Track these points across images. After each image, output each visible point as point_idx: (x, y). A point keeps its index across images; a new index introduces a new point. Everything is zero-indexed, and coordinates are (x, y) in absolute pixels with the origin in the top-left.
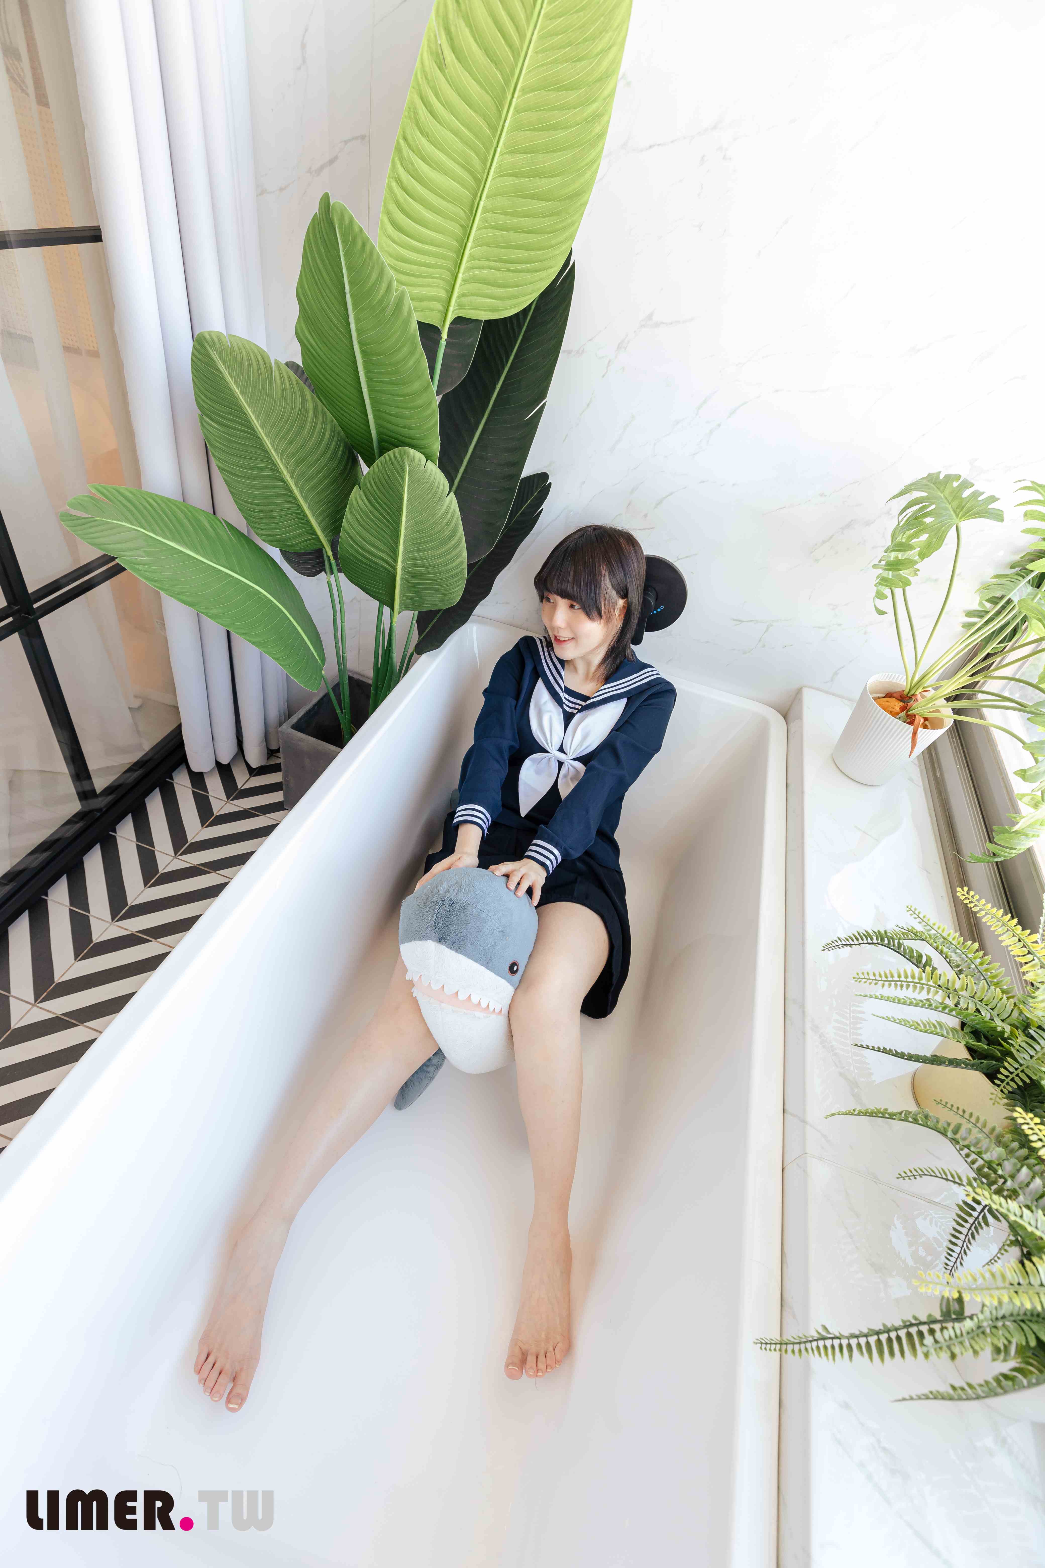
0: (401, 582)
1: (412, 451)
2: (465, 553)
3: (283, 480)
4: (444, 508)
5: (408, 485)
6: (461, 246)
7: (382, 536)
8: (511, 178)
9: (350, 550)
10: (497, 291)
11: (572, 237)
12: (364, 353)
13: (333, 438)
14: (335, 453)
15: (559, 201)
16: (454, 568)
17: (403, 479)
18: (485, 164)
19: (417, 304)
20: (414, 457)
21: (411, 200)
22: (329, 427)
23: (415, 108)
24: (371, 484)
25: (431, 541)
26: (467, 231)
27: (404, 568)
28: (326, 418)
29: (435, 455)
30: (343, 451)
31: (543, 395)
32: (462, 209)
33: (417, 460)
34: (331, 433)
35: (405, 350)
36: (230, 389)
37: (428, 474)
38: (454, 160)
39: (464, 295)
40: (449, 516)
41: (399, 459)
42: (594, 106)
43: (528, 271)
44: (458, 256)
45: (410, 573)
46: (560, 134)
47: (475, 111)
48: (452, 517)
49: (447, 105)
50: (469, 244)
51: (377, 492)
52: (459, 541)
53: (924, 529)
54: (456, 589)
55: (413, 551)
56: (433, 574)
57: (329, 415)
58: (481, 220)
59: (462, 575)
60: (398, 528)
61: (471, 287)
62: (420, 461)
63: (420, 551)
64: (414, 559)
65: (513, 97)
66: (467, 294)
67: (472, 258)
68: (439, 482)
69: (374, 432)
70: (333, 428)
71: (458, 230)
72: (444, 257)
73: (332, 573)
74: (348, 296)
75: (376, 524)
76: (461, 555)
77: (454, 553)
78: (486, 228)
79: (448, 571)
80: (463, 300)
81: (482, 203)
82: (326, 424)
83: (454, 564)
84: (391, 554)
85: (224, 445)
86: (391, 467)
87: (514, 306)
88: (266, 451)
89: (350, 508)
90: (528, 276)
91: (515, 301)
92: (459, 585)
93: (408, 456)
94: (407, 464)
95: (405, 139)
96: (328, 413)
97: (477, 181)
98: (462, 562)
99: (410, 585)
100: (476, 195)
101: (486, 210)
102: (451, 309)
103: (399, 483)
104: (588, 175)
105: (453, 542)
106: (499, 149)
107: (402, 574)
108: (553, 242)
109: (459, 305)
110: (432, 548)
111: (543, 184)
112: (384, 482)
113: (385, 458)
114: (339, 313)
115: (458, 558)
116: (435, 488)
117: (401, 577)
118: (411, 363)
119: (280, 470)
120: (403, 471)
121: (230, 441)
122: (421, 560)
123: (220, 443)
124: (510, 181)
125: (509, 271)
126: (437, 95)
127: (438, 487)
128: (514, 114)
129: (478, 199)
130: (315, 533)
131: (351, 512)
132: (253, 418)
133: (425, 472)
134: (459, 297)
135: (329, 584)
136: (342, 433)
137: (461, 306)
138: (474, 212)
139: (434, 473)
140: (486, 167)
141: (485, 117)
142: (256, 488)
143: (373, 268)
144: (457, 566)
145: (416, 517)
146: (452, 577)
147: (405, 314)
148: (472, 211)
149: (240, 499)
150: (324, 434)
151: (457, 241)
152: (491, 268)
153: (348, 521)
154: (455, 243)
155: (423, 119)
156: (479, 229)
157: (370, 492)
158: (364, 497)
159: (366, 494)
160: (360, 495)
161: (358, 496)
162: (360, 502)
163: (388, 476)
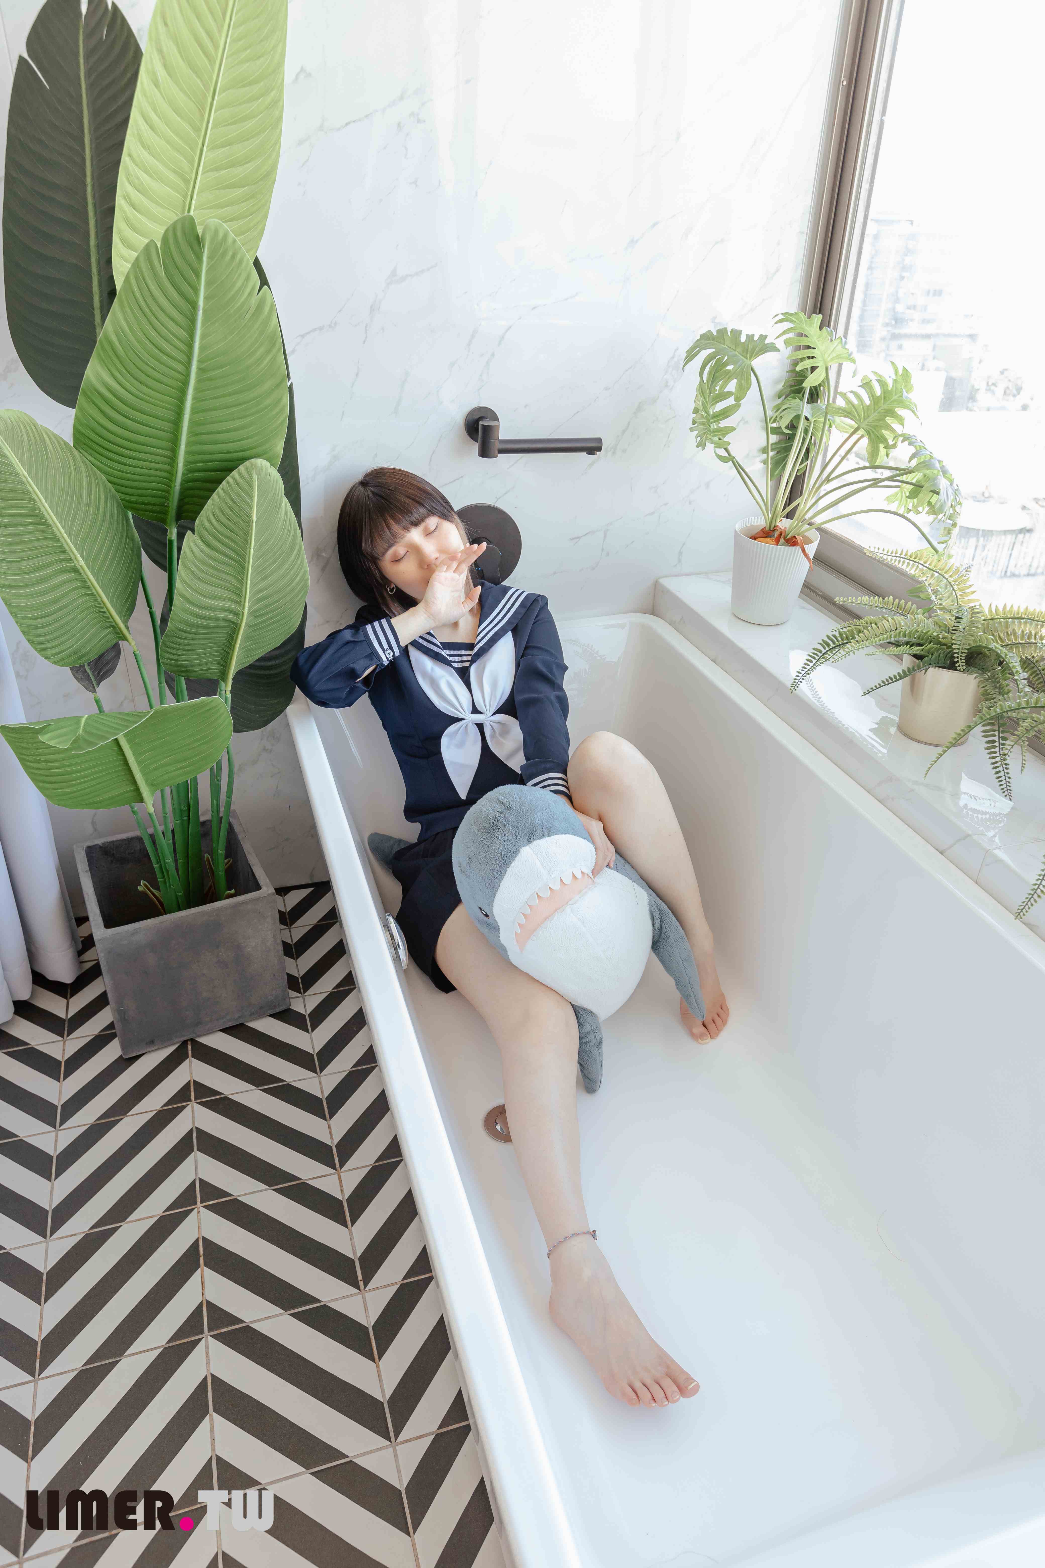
0: (244, 629)
1: (261, 463)
5: (257, 503)
7: (225, 581)
12: (204, 371)
13: (107, 499)
14: (112, 517)
17: (252, 497)
20: (261, 466)
24: (210, 522)
25: (273, 564)
27: (250, 612)
30: (118, 512)
33: (263, 468)
34: (104, 494)
36: (18, 475)
40: (288, 524)
41: (247, 475)
45: (256, 611)
47: (181, 118)
51: (219, 527)
53: (729, 376)
55: (261, 581)
60: (246, 561)
63: (267, 577)
75: (215, 569)
76: (303, 566)
77: (295, 568)
79: (292, 590)
84: (236, 598)
86: (236, 489)
88: (57, 537)
93: (256, 467)
94: (257, 472)
97: (188, 184)
98: (305, 574)
103: (247, 503)
105: (293, 556)
107: (247, 621)
110: (274, 572)
112: (228, 511)
113: (228, 482)
115: (300, 571)
119: (74, 557)
120: (251, 486)
122: (269, 587)
124: (215, 175)
130: (112, 624)
131: (185, 565)
150: (100, 498)
153: (182, 579)
157: (208, 533)
158: (200, 542)
159: (202, 537)
160: (194, 542)
161: (192, 544)
162: (195, 549)
163: (233, 501)
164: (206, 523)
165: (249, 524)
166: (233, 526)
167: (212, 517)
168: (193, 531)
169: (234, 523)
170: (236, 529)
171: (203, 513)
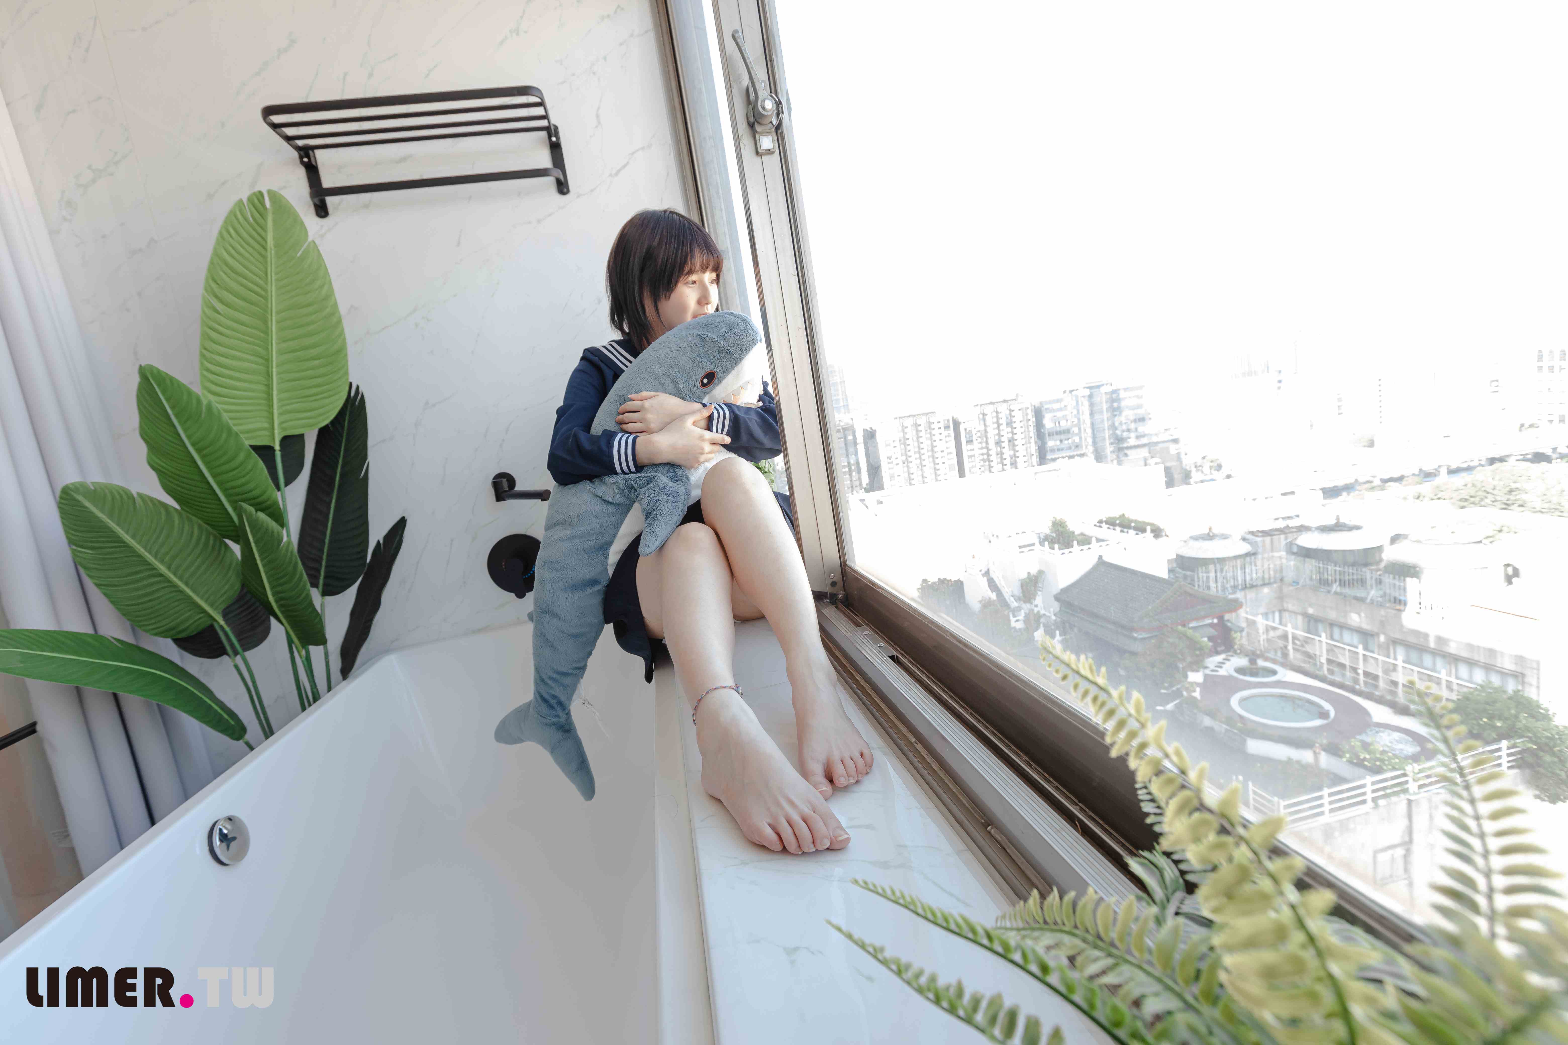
3: (161, 575)
6: (269, 396)
8: (289, 354)
10: (309, 415)
11: (347, 373)
13: (201, 534)
15: (328, 357)
18: (267, 349)
19: (246, 435)
21: (221, 378)
22: (196, 526)
23: (207, 333)
26: (269, 386)
28: (194, 522)
32: (261, 377)
34: (199, 533)
36: (97, 517)
38: (245, 353)
39: (283, 422)
42: (328, 310)
43: (325, 398)
44: (268, 402)
46: (312, 327)
49: (228, 328)
50: (275, 393)
57: (194, 518)
58: (277, 379)
61: (287, 417)
65: (271, 316)
66: (286, 421)
67: (280, 400)
70: (200, 526)
71: (263, 388)
72: (259, 404)
73: (236, 653)
78: (283, 382)
80: (284, 425)
81: (274, 370)
82: (193, 525)
85: (100, 565)
87: (324, 420)
88: (140, 556)
90: (327, 401)
91: (326, 415)
95: (205, 349)
97: (266, 360)
100: (268, 367)
101: (278, 373)
102: (276, 432)
104: (341, 341)
106: (273, 341)
109: (281, 429)
111: (314, 352)
119: (156, 567)
121: (105, 559)
123: (94, 564)
124: (289, 356)
125: (311, 402)
126: (220, 325)
128: (276, 324)
129: (270, 368)
130: (204, 611)
132: (122, 532)
134: (279, 424)
135: (236, 667)
136: (208, 528)
137: (283, 429)
140: (268, 351)
141: (257, 329)
142: (137, 589)
148: (269, 375)
149: (121, 605)
150: (192, 533)
151: (264, 393)
152: (297, 403)
154: (263, 395)
155: (215, 338)
156: (278, 384)
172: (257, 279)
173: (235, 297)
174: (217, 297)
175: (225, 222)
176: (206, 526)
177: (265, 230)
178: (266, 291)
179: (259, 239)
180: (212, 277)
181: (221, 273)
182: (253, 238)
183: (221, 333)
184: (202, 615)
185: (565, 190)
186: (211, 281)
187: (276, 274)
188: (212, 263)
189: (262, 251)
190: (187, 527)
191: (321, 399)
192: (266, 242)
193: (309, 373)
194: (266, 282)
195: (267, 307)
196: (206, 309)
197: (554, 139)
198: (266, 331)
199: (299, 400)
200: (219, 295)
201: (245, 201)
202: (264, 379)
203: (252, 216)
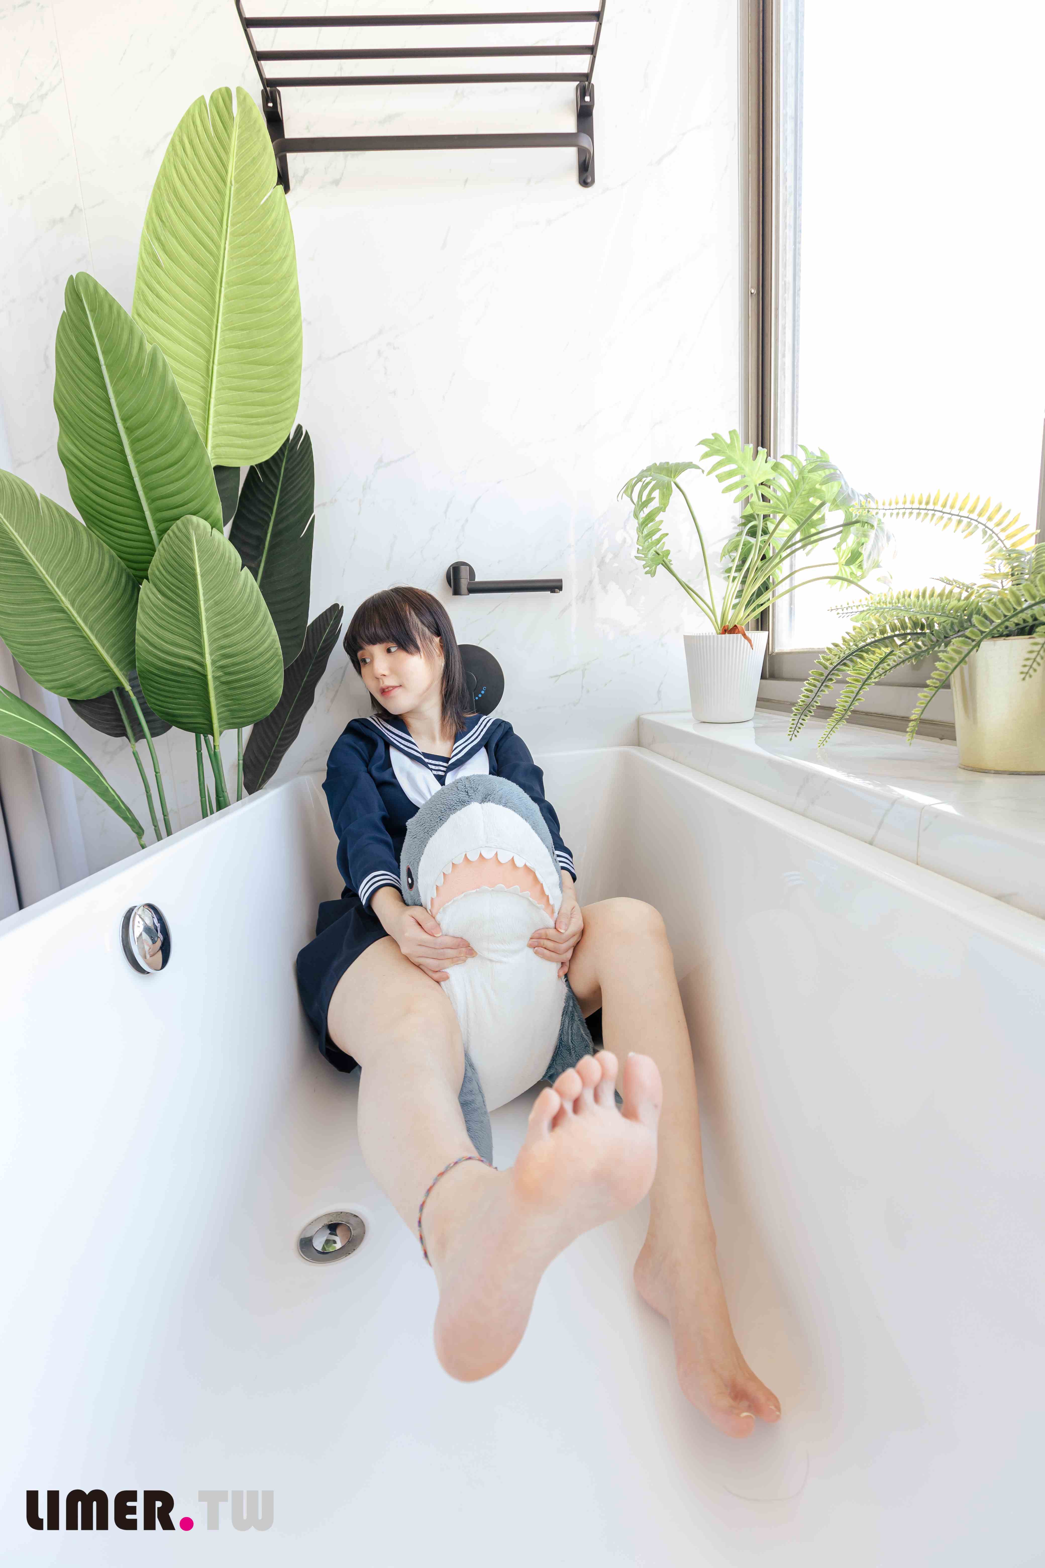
0: (214, 684)
1: (195, 518)
2: (274, 631)
3: (63, 610)
4: (241, 583)
5: (199, 557)
6: (205, 403)
7: (182, 629)
8: (235, 349)
9: (151, 658)
10: (247, 442)
12: (129, 430)
13: (113, 569)
14: (117, 583)
15: (279, 364)
16: (267, 650)
17: (191, 550)
18: (210, 336)
20: (198, 525)
22: (107, 557)
23: (143, 292)
24: (160, 572)
25: (236, 622)
26: (207, 390)
27: (214, 662)
28: (103, 549)
29: (219, 520)
30: (126, 581)
31: (311, 510)
32: (201, 374)
33: (202, 527)
34: (110, 566)
35: (167, 407)
37: (217, 544)
38: (185, 334)
39: (218, 445)
40: (248, 590)
41: (184, 530)
42: (286, 296)
43: (268, 423)
44: (205, 412)
45: (222, 667)
46: (264, 316)
47: (193, 298)
48: (252, 591)
49: (169, 291)
50: (213, 401)
51: (168, 577)
52: (265, 617)
54: (276, 678)
55: (219, 639)
56: (246, 662)
58: (218, 382)
59: (277, 657)
60: (198, 611)
61: (223, 440)
62: (205, 528)
63: (226, 636)
64: (223, 647)
65: (221, 286)
66: (221, 445)
67: (217, 413)
68: (230, 552)
69: (153, 533)
70: (112, 557)
71: (200, 391)
74: (104, 368)
75: (173, 618)
76: (270, 633)
77: (263, 632)
78: (223, 389)
79: (261, 654)
80: (219, 450)
81: (215, 367)
82: (103, 554)
83: (266, 645)
84: (197, 648)
86: (177, 541)
87: (264, 454)
88: (40, 579)
89: (142, 607)
90: (271, 428)
91: (265, 449)
92: (277, 673)
93: (192, 523)
94: (192, 532)
95: (139, 315)
96: (104, 544)
97: (208, 351)
98: (274, 641)
99: (224, 687)
100: (209, 362)
101: (220, 375)
102: (210, 458)
103: (189, 556)
104: (296, 345)
105: (259, 619)
106: (219, 325)
107: (213, 672)
108: (283, 397)
109: (215, 455)
110: (238, 631)
111: (262, 354)
112: (173, 562)
113: (169, 535)
114: (99, 397)
115: (268, 636)
116: (226, 560)
117: (213, 676)
118: (176, 419)
119: (59, 598)
120: (189, 540)
122: (229, 647)
124: (235, 352)
125: (252, 424)
126: (159, 283)
127: (230, 559)
128: (225, 302)
129: (211, 365)
130: (109, 670)
131: (143, 611)
133: (213, 539)
134: (214, 447)
135: (137, 756)
136: (122, 563)
137: (218, 456)
138: (210, 374)
139: (222, 541)
140: (212, 339)
141: (202, 302)
142: (34, 624)
143: (123, 329)
144: (270, 646)
145: (214, 596)
146: (268, 661)
147: (161, 369)
148: (208, 374)
150: (103, 564)
151: (200, 399)
152: (236, 422)
153: (142, 623)
154: (199, 401)
155: (150, 299)
156: (218, 390)
157: (160, 581)
158: (155, 590)
159: (155, 585)
160: (150, 589)
161: (148, 592)
162: (151, 596)
163: (175, 552)
164: (157, 573)
165: (194, 575)
166: (181, 578)
167: (161, 568)
168: (147, 579)
169: (181, 574)
170: (184, 581)
171: (153, 563)
172: (210, 227)
173: (181, 245)
174: (159, 240)
175: (180, 127)
176: (119, 559)
177: (227, 152)
178: (218, 247)
179: (220, 166)
180: (157, 211)
181: (168, 205)
182: (212, 162)
183: (158, 296)
184: (106, 674)
185: (589, 180)
186: (154, 215)
187: (233, 225)
188: (158, 186)
189: (220, 184)
190: (96, 555)
191: (263, 424)
192: (227, 172)
193: (254, 382)
194: (220, 234)
195: (217, 272)
196: (144, 255)
197: (587, 99)
198: (212, 310)
199: (240, 419)
200: (162, 238)
201: (208, 101)
202: (202, 378)
203: (214, 126)
